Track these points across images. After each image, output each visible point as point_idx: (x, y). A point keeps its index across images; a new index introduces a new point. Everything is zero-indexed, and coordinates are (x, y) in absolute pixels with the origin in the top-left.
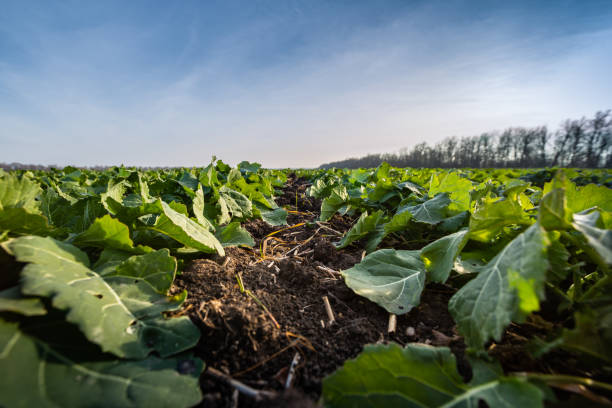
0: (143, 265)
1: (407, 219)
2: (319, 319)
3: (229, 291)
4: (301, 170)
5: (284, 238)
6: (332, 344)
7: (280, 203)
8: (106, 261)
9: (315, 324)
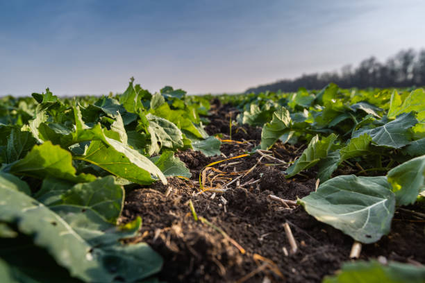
0: (89, 193)
1: (366, 143)
2: (280, 247)
3: (182, 219)
4: (225, 95)
5: (221, 169)
6: (299, 271)
7: (210, 132)
8: (47, 190)
9: (277, 252)
